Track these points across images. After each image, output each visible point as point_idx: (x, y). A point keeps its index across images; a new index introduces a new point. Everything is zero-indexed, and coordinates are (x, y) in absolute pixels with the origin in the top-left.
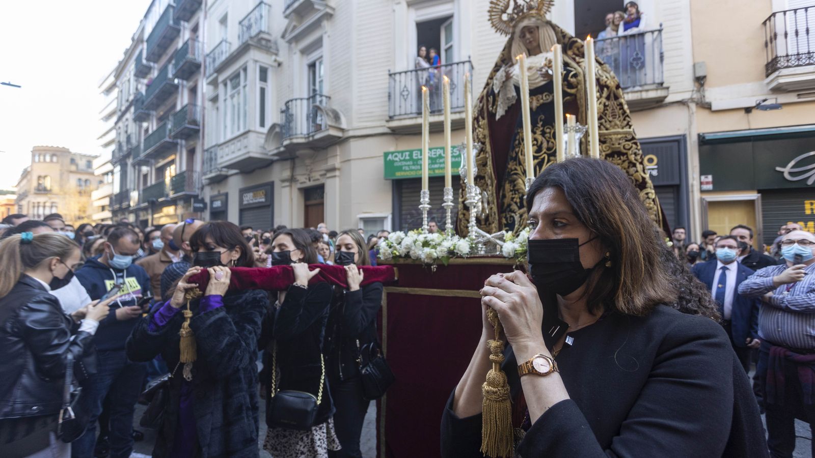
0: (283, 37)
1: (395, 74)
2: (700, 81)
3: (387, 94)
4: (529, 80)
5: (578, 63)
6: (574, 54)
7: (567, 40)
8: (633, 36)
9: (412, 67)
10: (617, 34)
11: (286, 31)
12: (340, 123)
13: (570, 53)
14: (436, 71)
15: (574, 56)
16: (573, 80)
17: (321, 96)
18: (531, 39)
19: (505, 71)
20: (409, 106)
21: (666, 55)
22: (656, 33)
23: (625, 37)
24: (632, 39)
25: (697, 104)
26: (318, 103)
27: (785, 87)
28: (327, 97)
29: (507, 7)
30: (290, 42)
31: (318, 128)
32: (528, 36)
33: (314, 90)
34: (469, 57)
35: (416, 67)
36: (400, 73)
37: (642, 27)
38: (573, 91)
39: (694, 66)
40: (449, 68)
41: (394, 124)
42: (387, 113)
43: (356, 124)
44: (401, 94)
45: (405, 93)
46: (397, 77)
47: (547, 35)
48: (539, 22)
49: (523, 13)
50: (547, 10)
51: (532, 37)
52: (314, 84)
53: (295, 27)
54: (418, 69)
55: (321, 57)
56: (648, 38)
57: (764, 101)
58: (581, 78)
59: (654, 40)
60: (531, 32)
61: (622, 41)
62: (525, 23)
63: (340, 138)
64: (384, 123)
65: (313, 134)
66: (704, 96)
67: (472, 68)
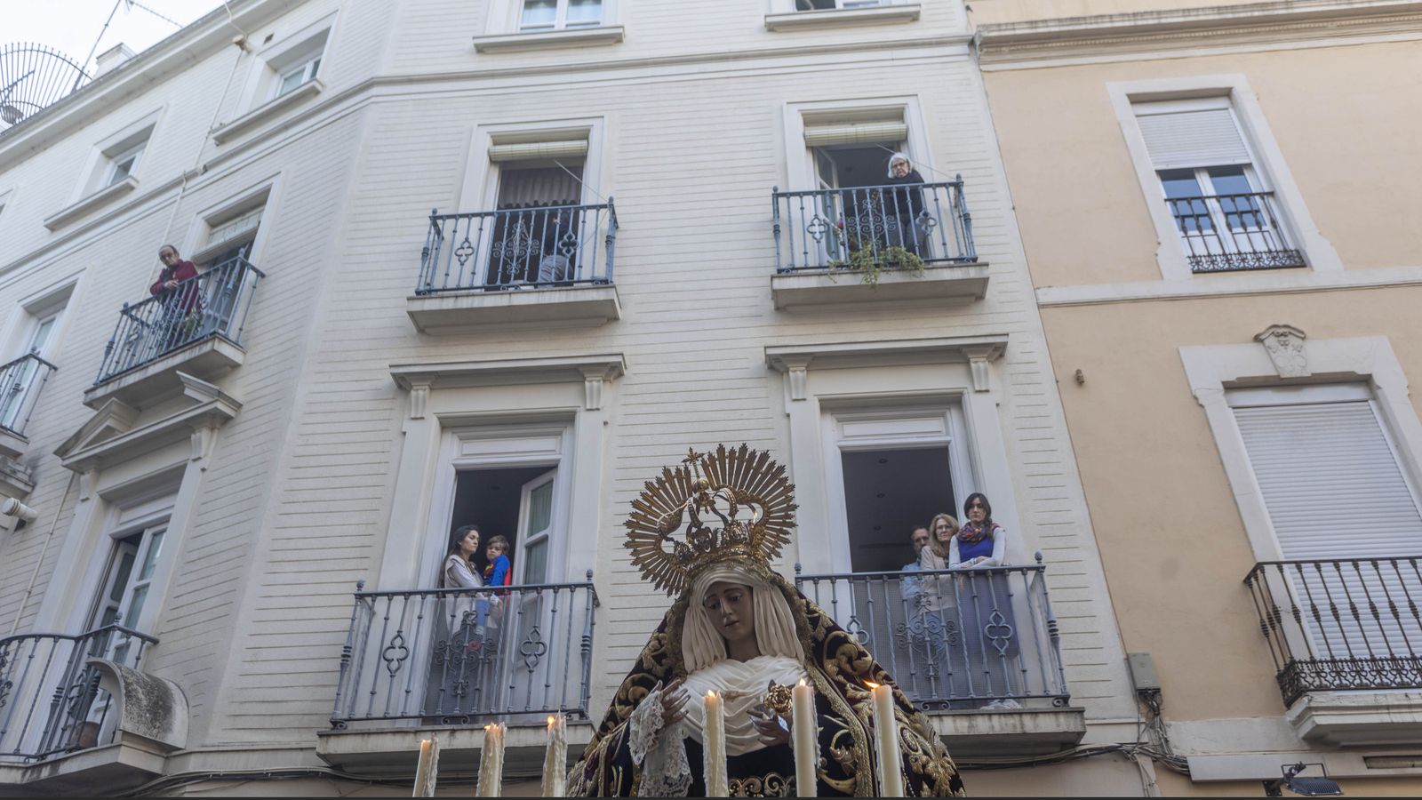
0: (62, 451)
1: (375, 595)
2: (1148, 698)
3: (340, 651)
4: (728, 731)
5: (853, 701)
6: (841, 672)
7: (821, 632)
8: (981, 573)
9: (427, 581)
10: (947, 565)
11: (78, 436)
12: (167, 729)
13: (830, 666)
14: (495, 599)
15: (841, 678)
16: (841, 753)
17: (127, 633)
18: (734, 618)
19: (663, 702)
20: (399, 692)
21: (1061, 626)
22: (1031, 575)
23: (965, 573)
24: (981, 580)
25: (1155, 760)
26: (109, 657)
27: (1332, 737)
28: (144, 638)
29: (674, 524)
30: (78, 468)
31: (86, 738)
32: (726, 607)
33: (112, 612)
34: (589, 575)
35: (442, 583)
36: (390, 595)
37: (999, 556)
38: (843, 785)
39: (1128, 659)
40: (533, 595)
41: (343, 746)
42: (327, 708)
43: (216, 735)
44: (382, 656)
45: (395, 654)
46: (381, 605)
47: (772, 613)
48: (754, 576)
49: (714, 550)
50: (773, 551)
51: (735, 611)
52: (117, 594)
53: (109, 431)
54: (445, 587)
55: (166, 520)
56: (1016, 584)
57: (1300, 767)
58: (861, 750)
59: (1030, 590)
60: (733, 600)
61: (960, 582)
62: (719, 574)
63: (151, 776)
64: (310, 739)
65: (61, 755)
66: (1167, 741)
67: (596, 602)
